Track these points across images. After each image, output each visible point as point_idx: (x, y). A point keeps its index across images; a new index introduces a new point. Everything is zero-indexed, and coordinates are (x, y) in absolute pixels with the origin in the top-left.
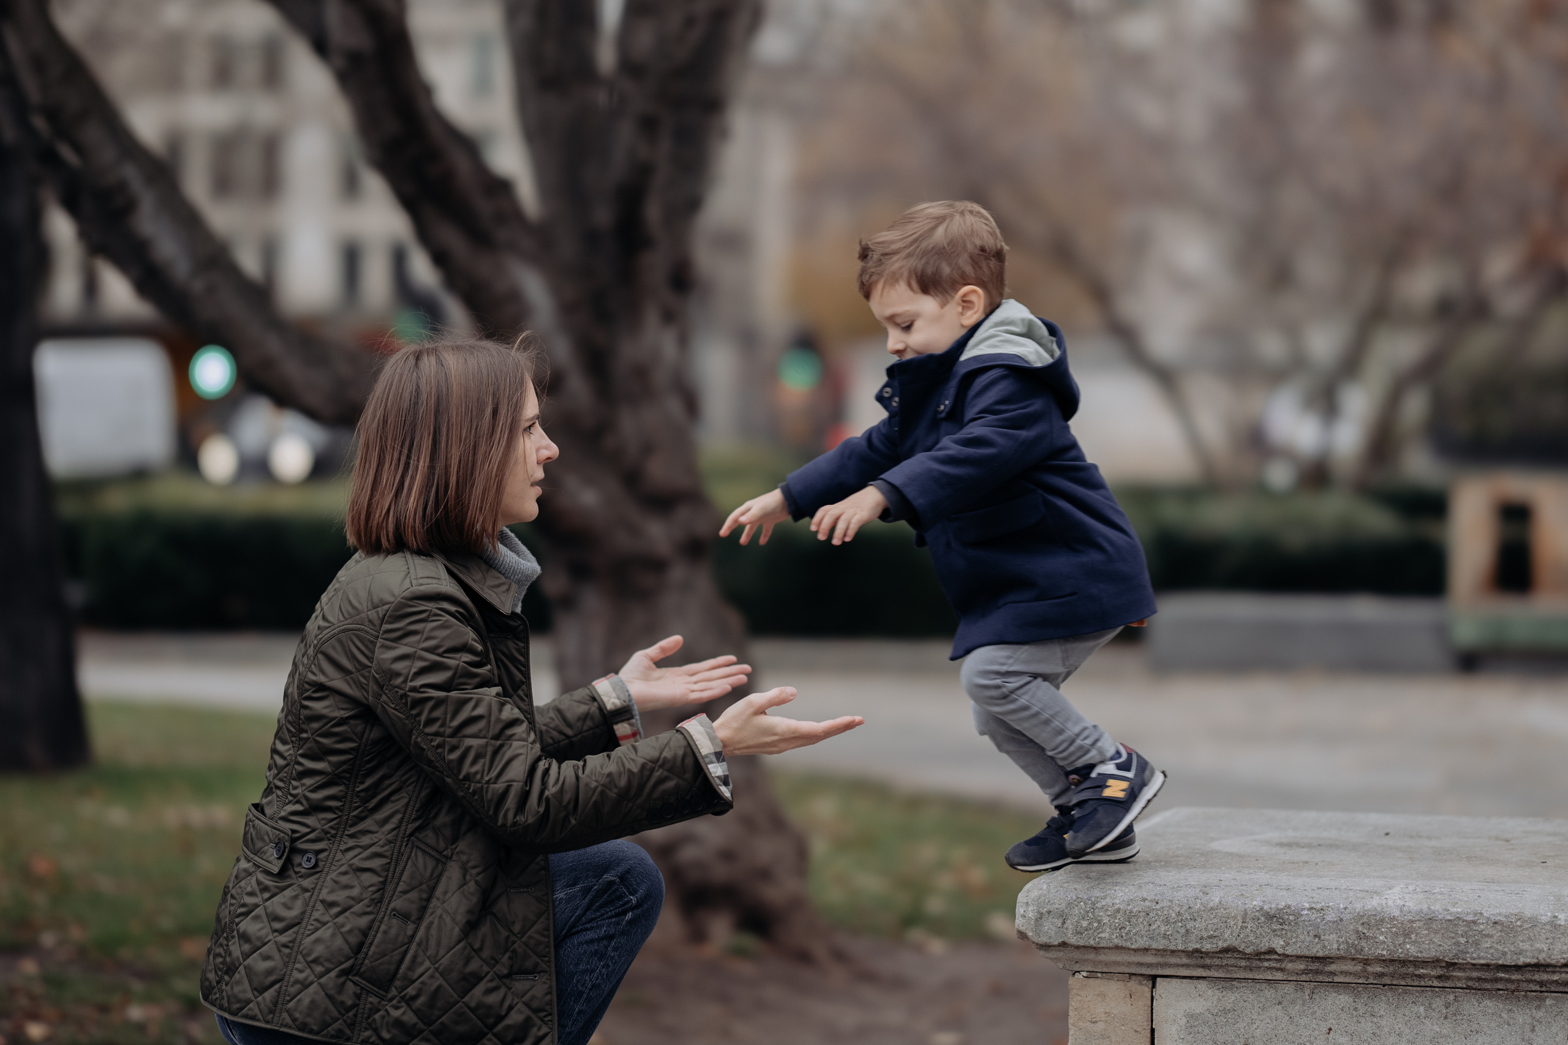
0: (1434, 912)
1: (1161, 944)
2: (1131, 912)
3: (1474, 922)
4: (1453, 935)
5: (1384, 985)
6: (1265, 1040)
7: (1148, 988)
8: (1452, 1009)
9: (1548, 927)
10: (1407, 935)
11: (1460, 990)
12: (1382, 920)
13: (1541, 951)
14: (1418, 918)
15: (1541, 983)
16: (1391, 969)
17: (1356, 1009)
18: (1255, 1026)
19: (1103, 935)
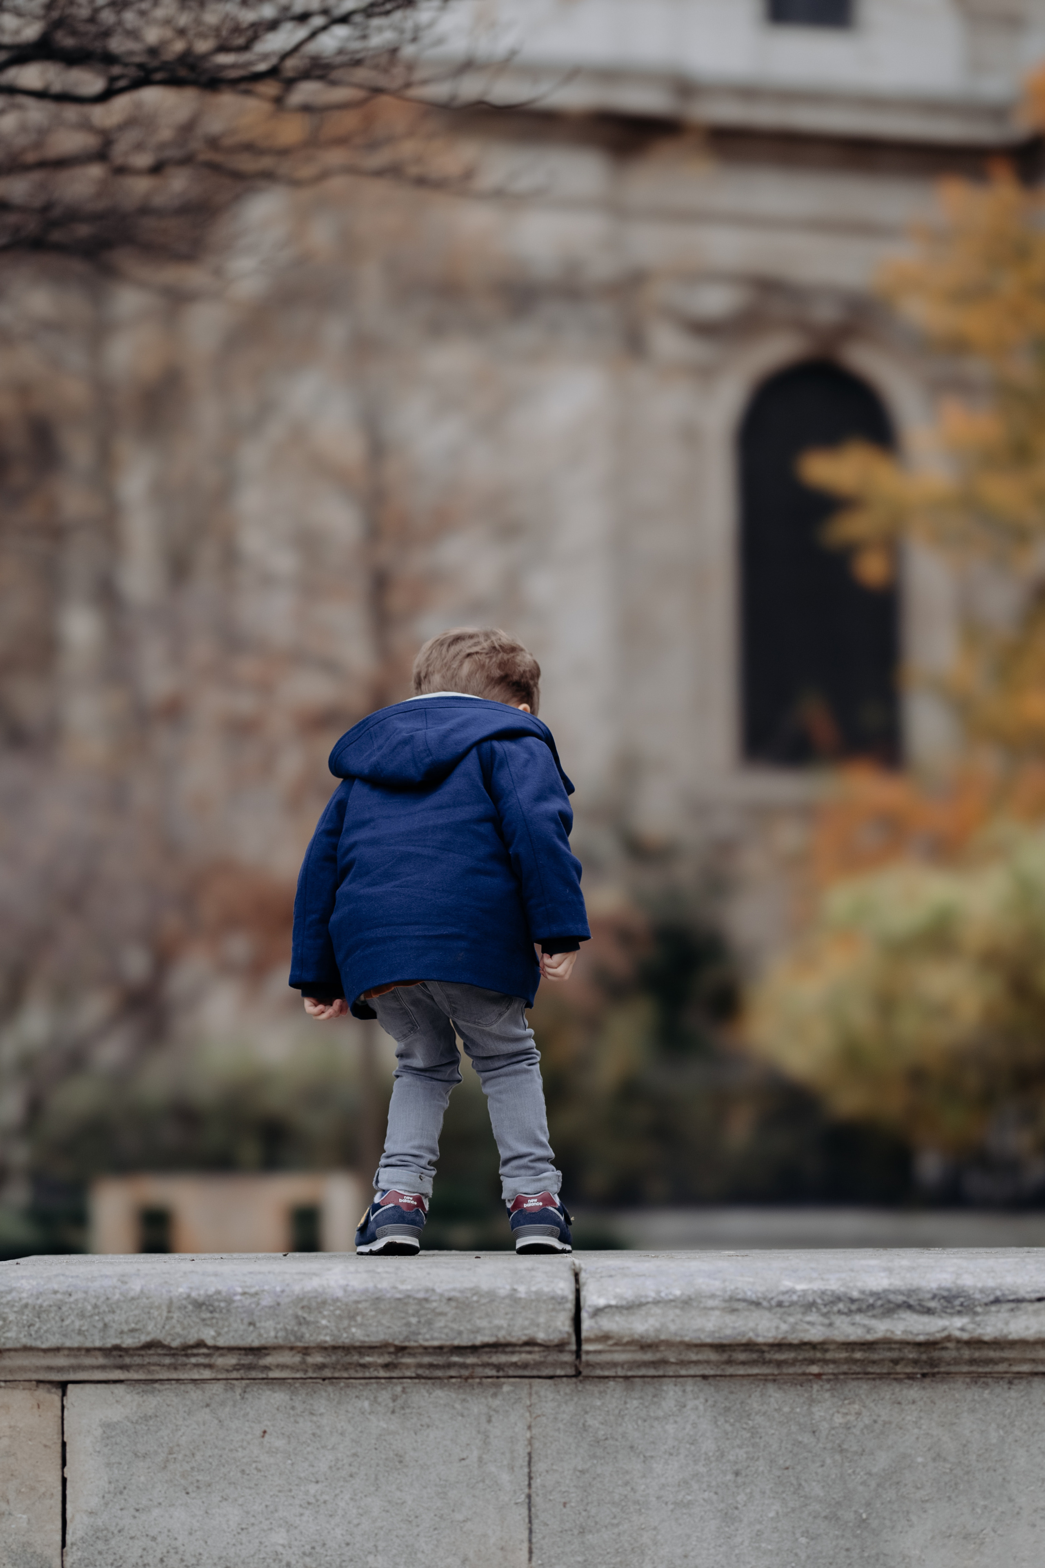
0: (381, 1290)
1: (75, 1341)
2: (41, 1306)
3: (426, 1300)
4: (403, 1315)
5: (324, 1379)
6: (191, 1447)
7: (58, 1395)
8: (400, 1402)
9: (507, 1301)
10: (352, 1317)
11: (409, 1381)
12: (324, 1303)
13: (500, 1328)
14: (363, 1297)
15: (498, 1367)
16: (334, 1358)
17: (293, 1408)
18: (180, 1433)
19: (9, 1335)
